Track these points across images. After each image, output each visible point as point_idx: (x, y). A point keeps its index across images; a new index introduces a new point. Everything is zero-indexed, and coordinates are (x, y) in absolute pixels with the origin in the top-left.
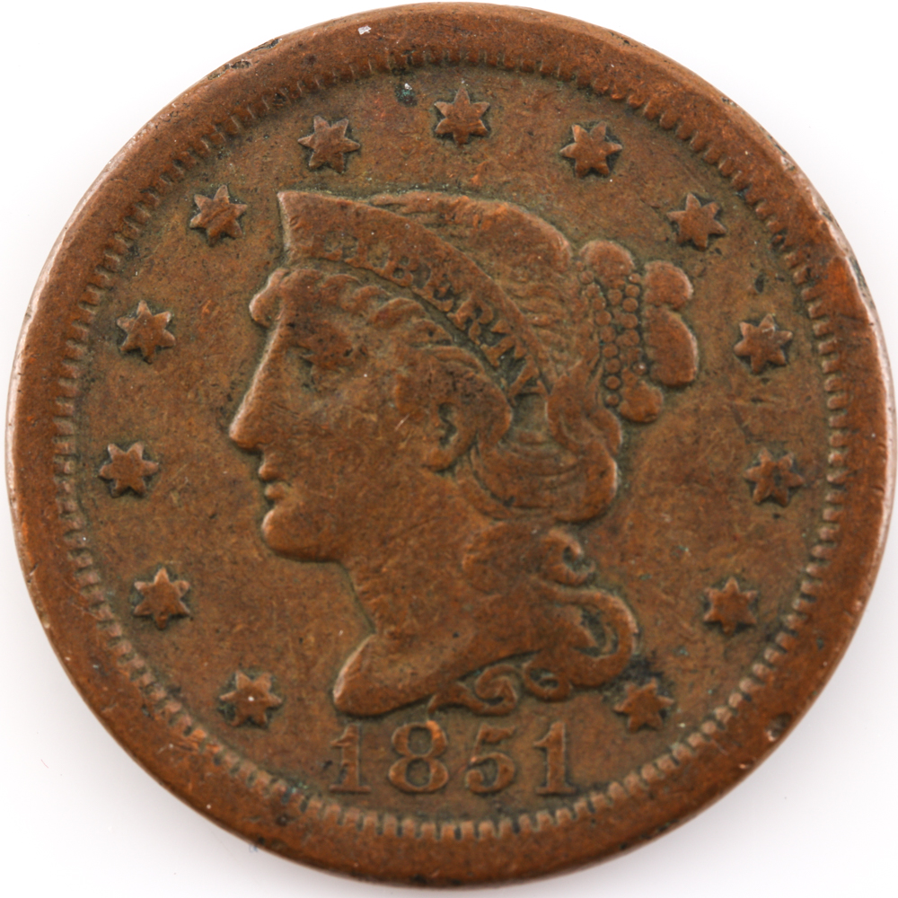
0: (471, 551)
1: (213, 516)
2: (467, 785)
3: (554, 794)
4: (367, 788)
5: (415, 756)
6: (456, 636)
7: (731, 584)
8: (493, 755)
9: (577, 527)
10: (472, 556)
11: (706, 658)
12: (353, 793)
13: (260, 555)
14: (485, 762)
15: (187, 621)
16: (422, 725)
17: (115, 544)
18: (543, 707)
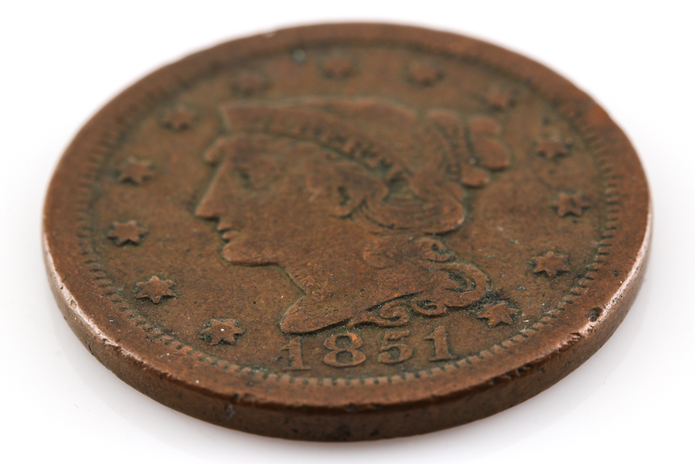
0: (368, 251)
1: (188, 250)
2: (379, 361)
3: (441, 360)
4: (308, 367)
5: (341, 350)
6: (362, 290)
7: (550, 254)
8: (396, 345)
9: (439, 237)
10: (369, 253)
11: (538, 289)
12: (299, 370)
13: (222, 266)
14: (391, 349)
15: (175, 299)
16: (345, 335)
17: (122, 268)
18: (428, 321)
